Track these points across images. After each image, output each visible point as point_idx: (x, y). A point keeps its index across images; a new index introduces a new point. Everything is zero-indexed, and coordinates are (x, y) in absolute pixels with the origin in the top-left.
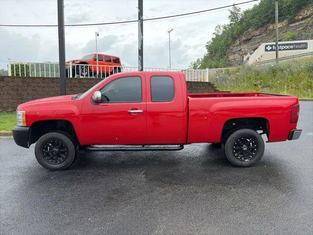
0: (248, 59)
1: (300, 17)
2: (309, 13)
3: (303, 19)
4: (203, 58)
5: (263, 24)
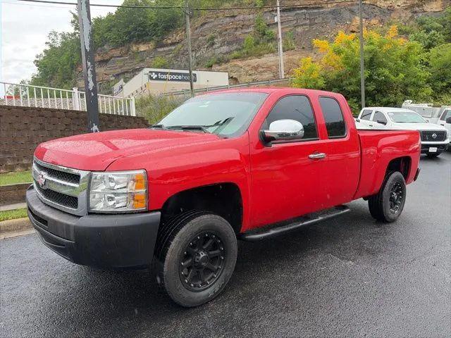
0: (122, 88)
1: (169, 42)
2: (178, 38)
3: (173, 44)
4: (30, 79)
5: (123, 42)
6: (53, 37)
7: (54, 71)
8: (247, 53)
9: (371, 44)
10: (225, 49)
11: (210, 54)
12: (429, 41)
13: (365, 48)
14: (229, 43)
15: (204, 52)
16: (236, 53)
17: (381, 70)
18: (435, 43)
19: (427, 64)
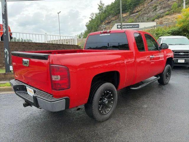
1: (136, 11)
2: (140, 9)
3: (137, 12)
4: (84, 32)
5: (117, 14)
6: (92, 15)
7: (92, 28)
8: (173, 11)
10: (162, 11)
11: (154, 14)
14: (164, 8)
15: (151, 14)
16: (167, 13)
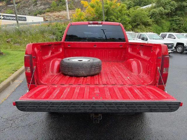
8: (53, 9)
9: (107, 4)
10: (43, 7)
11: (35, 9)
12: (129, 5)
13: (104, 6)
14: (44, 4)
15: (32, 8)
16: (48, 9)
17: (111, 17)
18: (131, 6)
19: (129, 15)
